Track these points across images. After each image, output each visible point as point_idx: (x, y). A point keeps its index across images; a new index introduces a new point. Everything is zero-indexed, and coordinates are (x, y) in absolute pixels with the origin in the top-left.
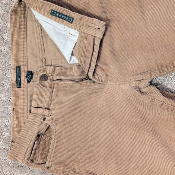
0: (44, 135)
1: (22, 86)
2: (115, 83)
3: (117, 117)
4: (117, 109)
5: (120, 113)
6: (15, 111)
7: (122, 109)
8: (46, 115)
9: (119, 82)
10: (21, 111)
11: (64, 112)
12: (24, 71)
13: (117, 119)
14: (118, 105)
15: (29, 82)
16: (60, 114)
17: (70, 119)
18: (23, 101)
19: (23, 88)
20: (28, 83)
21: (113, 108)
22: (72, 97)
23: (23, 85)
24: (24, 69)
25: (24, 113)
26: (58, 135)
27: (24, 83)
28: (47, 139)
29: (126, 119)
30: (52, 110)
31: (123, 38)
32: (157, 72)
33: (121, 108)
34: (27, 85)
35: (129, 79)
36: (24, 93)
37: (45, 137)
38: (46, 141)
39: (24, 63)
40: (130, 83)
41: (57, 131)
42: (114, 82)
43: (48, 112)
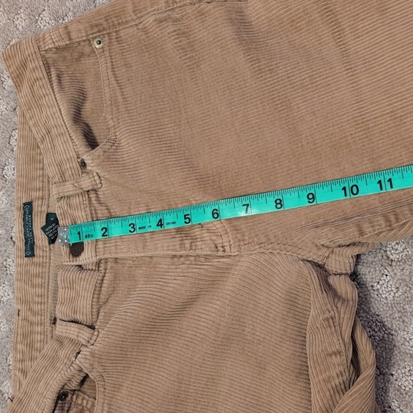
0: (80, 393)
1: (37, 252)
2: (259, 250)
3: (260, 350)
4: (260, 326)
5: (268, 338)
6: (20, 318)
7: (273, 324)
8: (84, 342)
9: (270, 246)
10: (32, 318)
11: (122, 336)
12: (39, 214)
13: (261, 354)
14: (264, 312)
15: (52, 241)
16: (114, 341)
17: (139, 354)
18: (39, 291)
19: (40, 256)
20: (52, 245)
21: (250, 322)
22: (147, 292)
23: (38, 250)
24: (39, 209)
25: (40, 323)
26: (110, 395)
27: (41, 245)
28: (87, 404)
29: (282, 357)
30: (100, 330)
31: (289, 122)
32: (378, 221)
33: (270, 323)
34: (48, 249)
35: (299, 239)
36: (40, 270)
37: (83, 399)
38: (85, 409)
39: (41, 192)
40: (300, 251)
41: (109, 385)
42: (257, 247)
43: (88, 335)
